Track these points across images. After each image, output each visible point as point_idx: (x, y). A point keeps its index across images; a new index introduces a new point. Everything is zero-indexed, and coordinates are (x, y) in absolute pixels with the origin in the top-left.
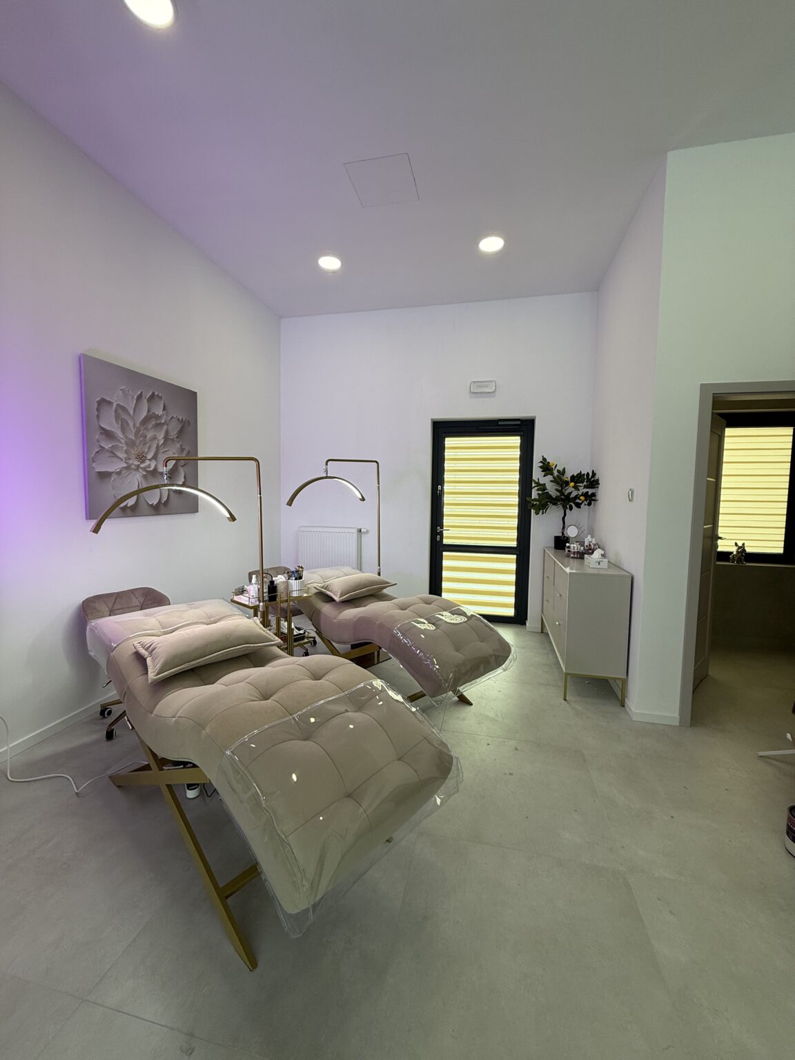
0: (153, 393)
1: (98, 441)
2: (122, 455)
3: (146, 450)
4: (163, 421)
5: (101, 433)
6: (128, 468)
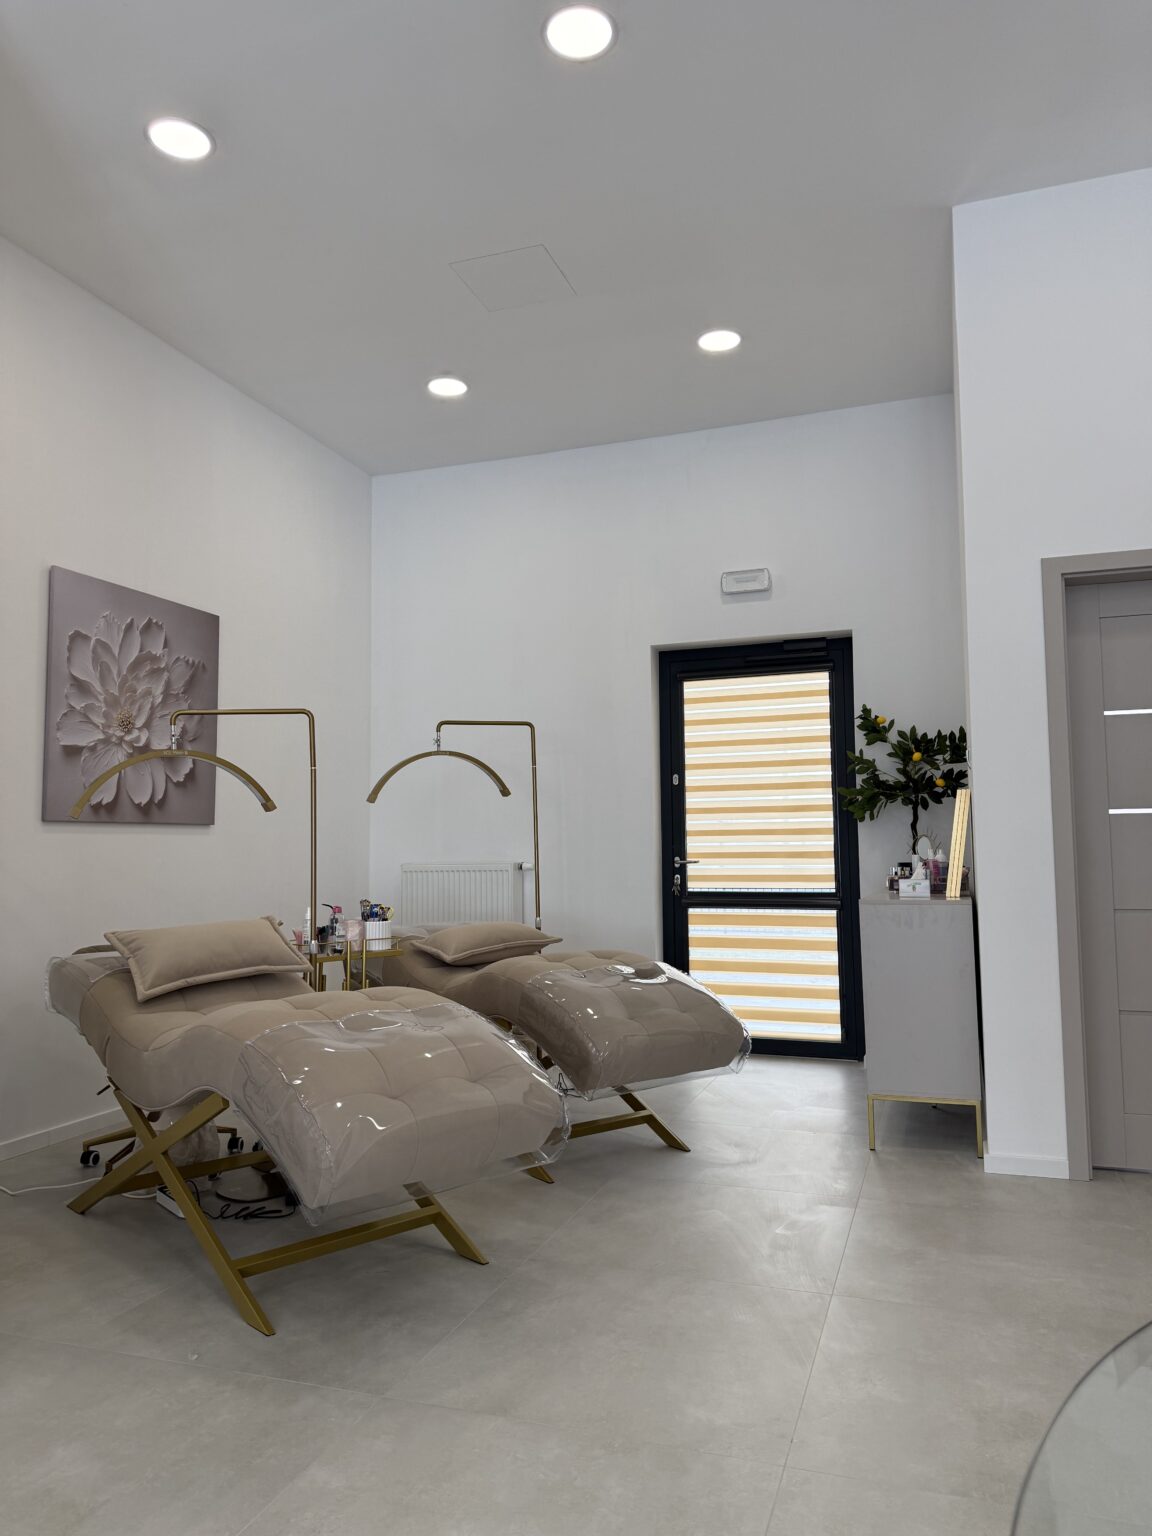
0: (150, 620)
1: (67, 697)
2: (99, 720)
3: (134, 714)
4: (162, 666)
5: (71, 685)
6: (106, 741)
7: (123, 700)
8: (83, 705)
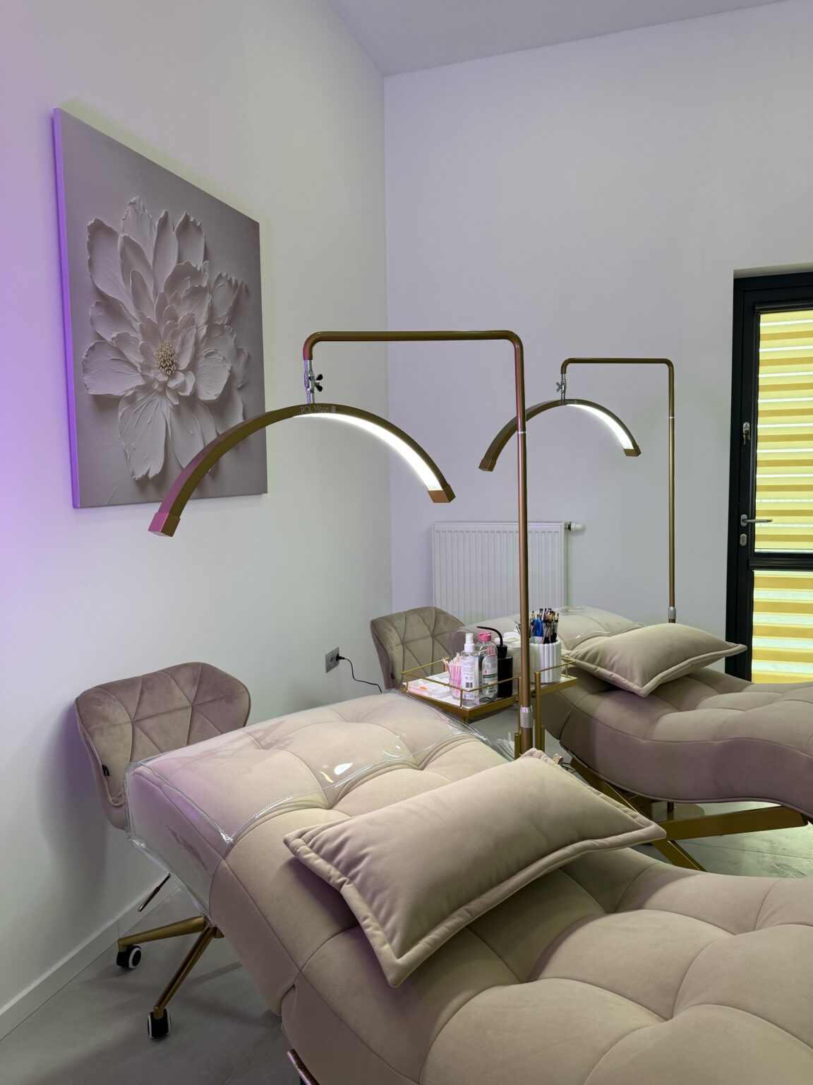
0: (187, 218)
1: (92, 322)
2: (137, 359)
3: (177, 351)
4: (204, 285)
5: (97, 304)
6: (146, 388)
7: (162, 330)
8: (114, 335)
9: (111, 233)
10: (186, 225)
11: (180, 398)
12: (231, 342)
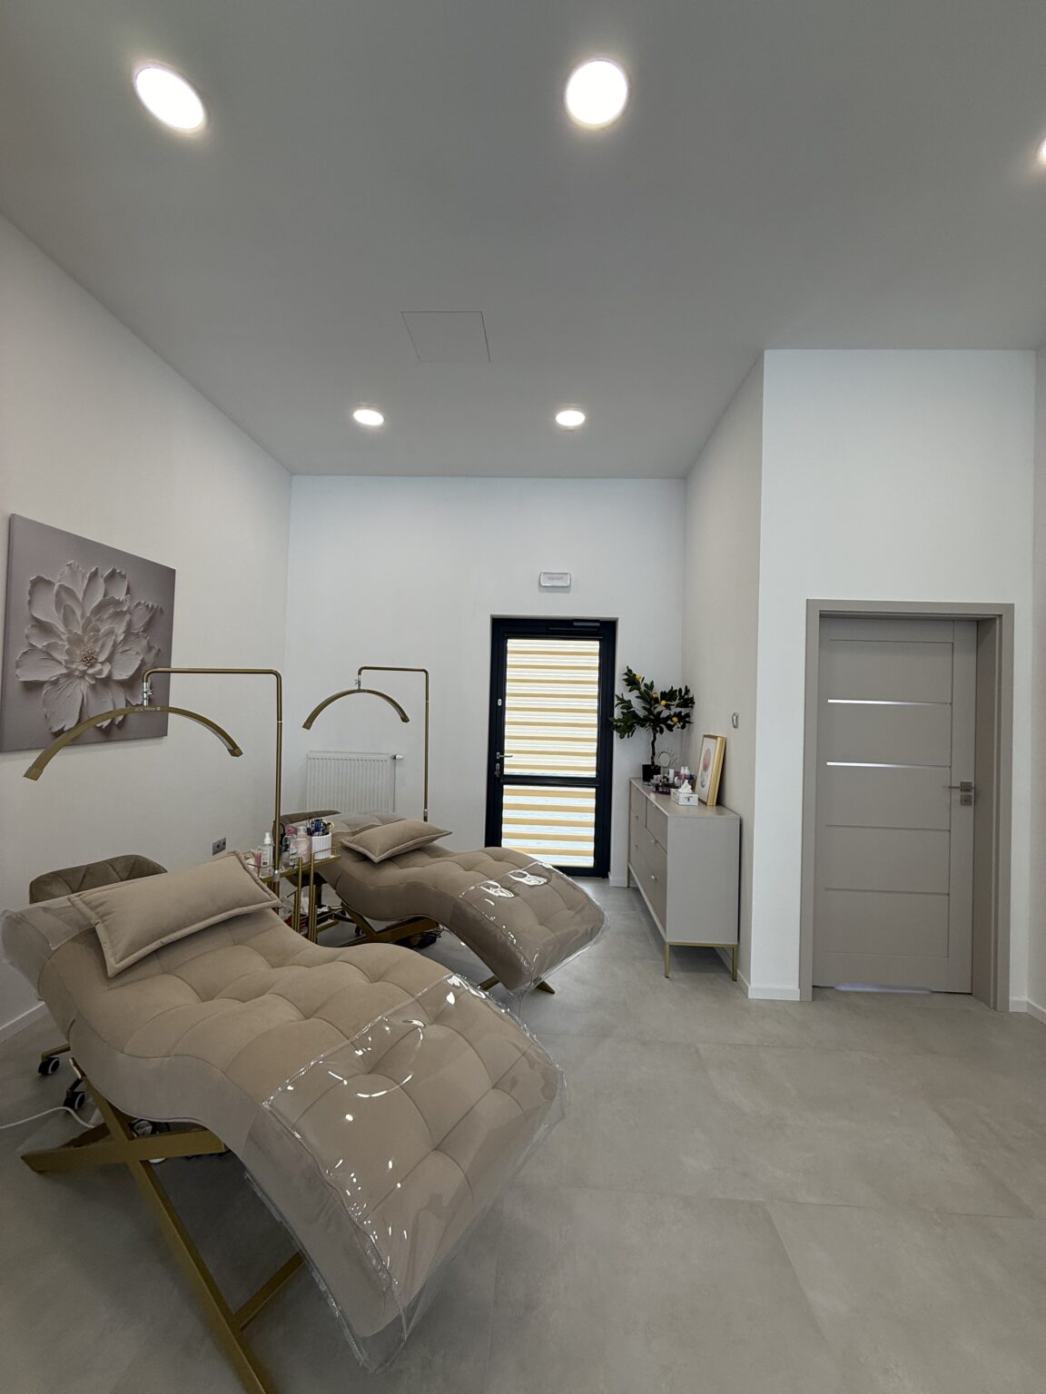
0: (114, 571)
1: (27, 637)
2: (62, 657)
3: (97, 650)
4: (125, 609)
5: (33, 626)
6: (69, 675)
7: (86, 639)
8: (45, 644)
9: (50, 584)
10: (113, 574)
11: (96, 679)
12: (144, 643)
